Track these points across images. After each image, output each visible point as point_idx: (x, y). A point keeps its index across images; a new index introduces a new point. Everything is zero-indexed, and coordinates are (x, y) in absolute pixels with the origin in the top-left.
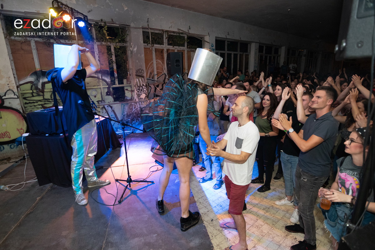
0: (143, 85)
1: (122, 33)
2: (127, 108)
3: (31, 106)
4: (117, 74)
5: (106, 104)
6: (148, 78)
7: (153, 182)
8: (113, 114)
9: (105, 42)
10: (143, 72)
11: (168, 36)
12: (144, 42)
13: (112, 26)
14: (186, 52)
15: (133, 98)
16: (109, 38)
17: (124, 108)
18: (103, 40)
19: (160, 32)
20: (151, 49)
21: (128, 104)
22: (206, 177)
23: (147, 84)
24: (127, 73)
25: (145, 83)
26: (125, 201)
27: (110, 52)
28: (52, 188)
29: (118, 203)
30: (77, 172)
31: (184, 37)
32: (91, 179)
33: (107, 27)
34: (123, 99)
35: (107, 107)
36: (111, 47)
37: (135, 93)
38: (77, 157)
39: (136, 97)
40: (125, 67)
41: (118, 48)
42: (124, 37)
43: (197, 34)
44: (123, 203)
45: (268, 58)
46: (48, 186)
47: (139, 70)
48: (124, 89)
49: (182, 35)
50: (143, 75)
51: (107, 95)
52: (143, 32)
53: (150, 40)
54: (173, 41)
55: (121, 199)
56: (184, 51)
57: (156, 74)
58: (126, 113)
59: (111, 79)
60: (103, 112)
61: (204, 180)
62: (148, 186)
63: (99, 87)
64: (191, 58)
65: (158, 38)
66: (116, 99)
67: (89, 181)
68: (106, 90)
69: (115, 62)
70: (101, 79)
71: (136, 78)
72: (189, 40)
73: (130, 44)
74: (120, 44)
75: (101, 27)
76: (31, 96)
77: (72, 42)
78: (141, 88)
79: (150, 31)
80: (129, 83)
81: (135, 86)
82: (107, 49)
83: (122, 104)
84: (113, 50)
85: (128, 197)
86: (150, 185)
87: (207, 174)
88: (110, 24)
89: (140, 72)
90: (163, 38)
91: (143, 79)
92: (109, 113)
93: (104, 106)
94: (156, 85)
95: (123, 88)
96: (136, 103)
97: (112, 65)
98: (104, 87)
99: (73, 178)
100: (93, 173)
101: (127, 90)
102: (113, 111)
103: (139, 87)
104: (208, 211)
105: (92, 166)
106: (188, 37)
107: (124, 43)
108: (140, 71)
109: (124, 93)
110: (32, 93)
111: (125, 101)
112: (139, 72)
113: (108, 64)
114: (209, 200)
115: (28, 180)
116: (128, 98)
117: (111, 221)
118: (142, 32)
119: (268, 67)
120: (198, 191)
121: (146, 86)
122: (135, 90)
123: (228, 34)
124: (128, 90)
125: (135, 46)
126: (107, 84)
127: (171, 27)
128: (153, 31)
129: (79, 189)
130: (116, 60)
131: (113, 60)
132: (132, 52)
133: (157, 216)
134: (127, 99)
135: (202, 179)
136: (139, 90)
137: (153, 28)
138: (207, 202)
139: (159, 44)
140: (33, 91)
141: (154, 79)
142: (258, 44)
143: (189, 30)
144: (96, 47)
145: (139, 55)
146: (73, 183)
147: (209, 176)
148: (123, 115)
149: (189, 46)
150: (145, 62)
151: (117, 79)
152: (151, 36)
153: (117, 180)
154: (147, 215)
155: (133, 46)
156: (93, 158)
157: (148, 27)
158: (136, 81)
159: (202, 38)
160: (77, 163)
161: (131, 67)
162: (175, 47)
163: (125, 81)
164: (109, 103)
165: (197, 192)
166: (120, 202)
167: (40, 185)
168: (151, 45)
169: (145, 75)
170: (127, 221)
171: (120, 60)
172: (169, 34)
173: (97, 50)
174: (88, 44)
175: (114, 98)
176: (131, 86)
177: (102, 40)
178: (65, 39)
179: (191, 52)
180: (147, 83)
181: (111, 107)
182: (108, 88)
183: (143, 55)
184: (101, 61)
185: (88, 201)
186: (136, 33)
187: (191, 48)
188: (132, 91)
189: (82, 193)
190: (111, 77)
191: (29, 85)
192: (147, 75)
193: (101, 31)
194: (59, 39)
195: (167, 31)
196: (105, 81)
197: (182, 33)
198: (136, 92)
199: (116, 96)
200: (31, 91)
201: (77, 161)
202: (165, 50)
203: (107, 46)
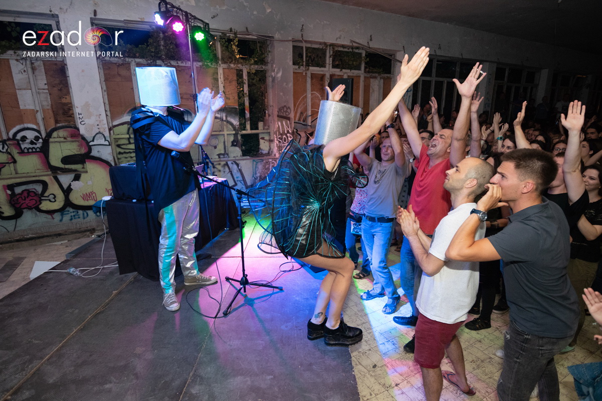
0: (288, 132)
1: (260, 50)
2: (260, 166)
3: (126, 158)
4: (250, 114)
5: (230, 159)
6: (297, 121)
7: (281, 289)
8: (239, 175)
9: (234, 64)
10: (289, 110)
11: (333, 53)
12: (294, 64)
13: (247, 38)
14: (362, 79)
15: (272, 152)
16: (240, 57)
17: (256, 167)
18: (232, 61)
19: (321, 47)
20: (304, 74)
21: (263, 161)
22: (373, 291)
23: (295, 130)
24: (265, 112)
25: (291, 128)
26: (234, 314)
27: (240, 80)
28: (136, 280)
29: (223, 315)
30: (167, 261)
31: (360, 54)
32: (189, 274)
33: (239, 40)
34: (255, 153)
35: (231, 165)
36: (242, 72)
37: (275, 144)
38: (167, 238)
39: (275, 150)
40: (263, 103)
41: (253, 73)
42: (263, 56)
43: (383, 48)
44: (230, 317)
45: (513, 90)
46: (131, 276)
47: (283, 107)
48: (259, 137)
49: (357, 51)
50: (289, 116)
51: (233, 145)
52: (294, 47)
53: (304, 60)
54: (342, 62)
55: (228, 309)
56: (359, 77)
57: (310, 114)
58: (258, 175)
59: (240, 121)
60: (224, 172)
61: (370, 296)
62: (273, 293)
63: (221, 133)
64: (371, 89)
65: (317, 56)
66: (245, 153)
67: (186, 276)
68: (232, 138)
69: (247, 94)
70: (225, 121)
71: (278, 120)
72: (368, 59)
73: (272, 66)
74: (256, 66)
75: (230, 41)
76: (128, 142)
77: (186, 64)
78: (284, 136)
79: (304, 45)
80: (266, 127)
81: (275, 133)
82: (237, 75)
83: (254, 160)
84: (245, 77)
85: (240, 307)
86: (277, 293)
87: (374, 286)
88: (244, 36)
89: (284, 111)
90: (325, 57)
91: (288, 122)
92: (234, 174)
93: (227, 163)
94: (309, 132)
95: (257, 135)
96: (275, 161)
97: (243, 100)
98: (228, 133)
99: (161, 270)
100: (192, 264)
101: (263, 138)
102: (240, 171)
103: (281, 135)
104: (370, 350)
105: (190, 253)
106: (367, 54)
107: (262, 64)
108: (285, 109)
109: (258, 144)
110: (129, 139)
111: (258, 157)
112: (282, 111)
113: (237, 98)
114: (374, 330)
115: (107, 264)
116: (264, 152)
117: (207, 342)
118: (292, 46)
119: (511, 106)
120: (357, 312)
121: (293, 133)
122: (276, 139)
123: (440, 48)
124: (265, 139)
125: (279, 69)
126: (234, 128)
127: (340, 38)
128: (309, 45)
129: (170, 286)
130: (249, 92)
131: (245, 92)
132: (274, 79)
133: (279, 346)
134: (262, 154)
135: (366, 294)
136: (282, 139)
137: (310, 40)
138: (371, 334)
139: (318, 66)
140: (130, 136)
141: (307, 122)
142: (496, 64)
143: (370, 43)
144: (220, 71)
145: (285, 84)
146: (161, 276)
147: (377, 289)
148: (255, 178)
149: (367, 70)
150: (293, 95)
151: (249, 122)
152: (306, 54)
153: (228, 279)
154: (263, 342)
155: (276, 70)
156: (192, 242)
157: (301, 39)
158: (277, 125)
159: (391, 56)
160: (166, 246)
161: (271, 103)
162: (344, 70)
163: (261, 124)
164: (234, 159)
165: (356, 314)
166: (226, 314)
167: (121, 274)
168: (304, 69)
169: (292, 115)
170: (231, 346)
171: (255, 91)
172: (336, 49)
173: (222, 77)
174: (210, 67)
175: (242, 151)
176: (269, 133)
177: (230, 60)
178: (177, 60)
179: (371, 79)
180: (294, 128)
181: (238, 165)
182: (236, 135)
183: (291, 85)
184: (227, 93)
185: (180, 306)
186: (282, 49)
187: (372, 72)
188: (271, 141)
189: (173, 293)
190: (240, 118)
191: (126, 127)
192: (295, 117)
193: (230, 47)
194: (169, 59)
195: (332, 45)
196: (232, 124)
197: (357, 48)
198: (276, 142)
199: (245, 148)
200: (128, 136)
201: (167, 244)
202: (328, 76)
203: (237, 70)
